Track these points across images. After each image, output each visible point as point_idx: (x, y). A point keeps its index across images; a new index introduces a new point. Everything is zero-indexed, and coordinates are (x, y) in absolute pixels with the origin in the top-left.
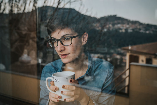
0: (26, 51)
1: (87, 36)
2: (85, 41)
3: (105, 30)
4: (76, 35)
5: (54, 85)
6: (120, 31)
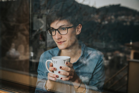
0: (13, 44)
1: (81, 27)
2: (79, 32)
3: (106, 22)
4: (72, 26)
5: (52, 66)
6: (125, 24)
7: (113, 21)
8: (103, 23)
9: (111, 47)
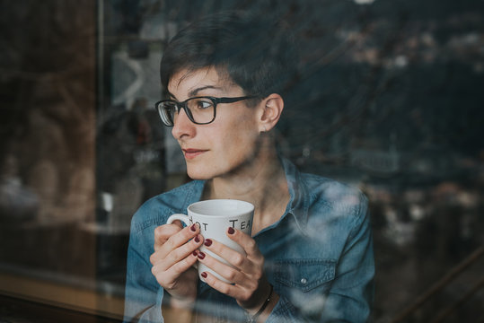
3: (401, 61)
7: (429, 57)
8: (389, 64)
9: (422, 167)
